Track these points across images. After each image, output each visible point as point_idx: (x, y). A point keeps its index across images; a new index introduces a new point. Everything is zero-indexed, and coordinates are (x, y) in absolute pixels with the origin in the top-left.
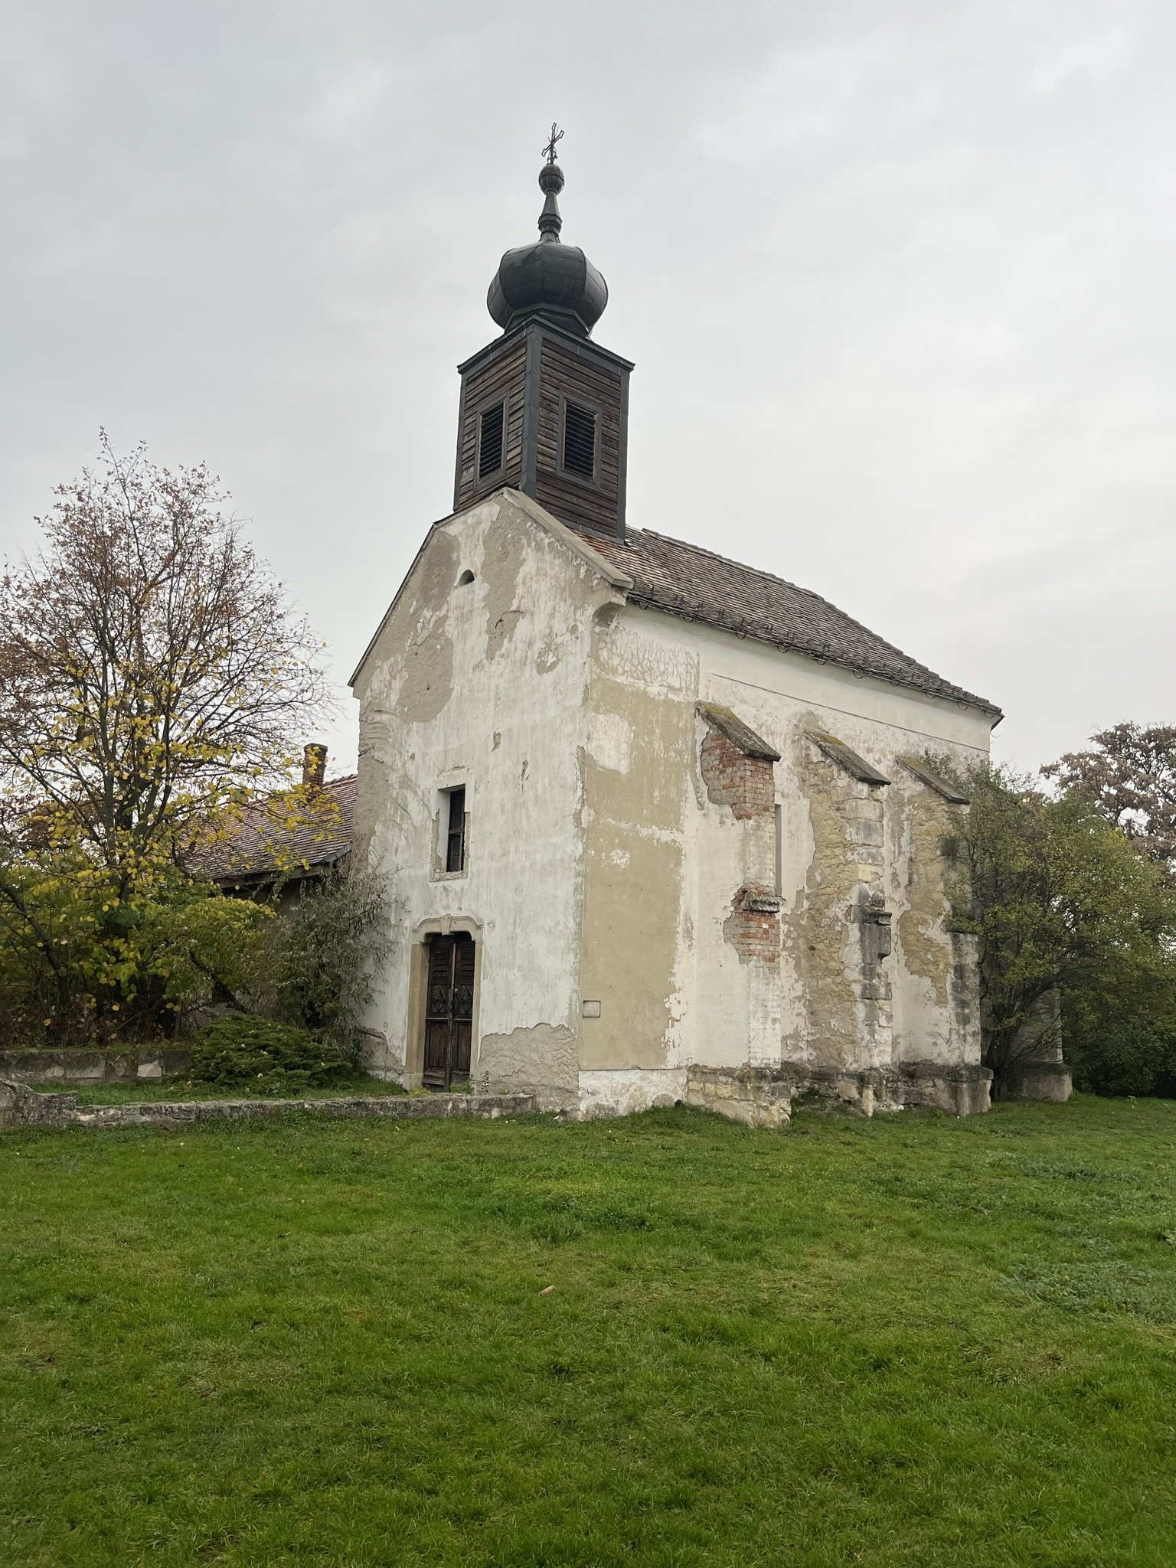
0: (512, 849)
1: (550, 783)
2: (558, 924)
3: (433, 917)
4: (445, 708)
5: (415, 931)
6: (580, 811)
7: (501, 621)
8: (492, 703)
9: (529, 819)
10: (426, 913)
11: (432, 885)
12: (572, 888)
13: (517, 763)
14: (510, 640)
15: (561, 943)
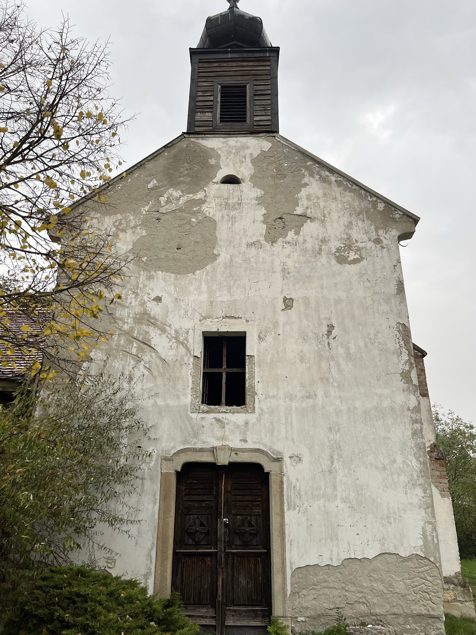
0: (320, 393)
1: (366, 346)
2: (394, 461)
3: (199, 446)
4: (208, 267)
5: (166, 459)
7: (280, 218)
8: (279, 275)
9: (340, 371)
10: (185, 441)
11: (194, 416)
12: (409, 433)
13: (320, 324)
14: (297, 233)
15: (404, 479)
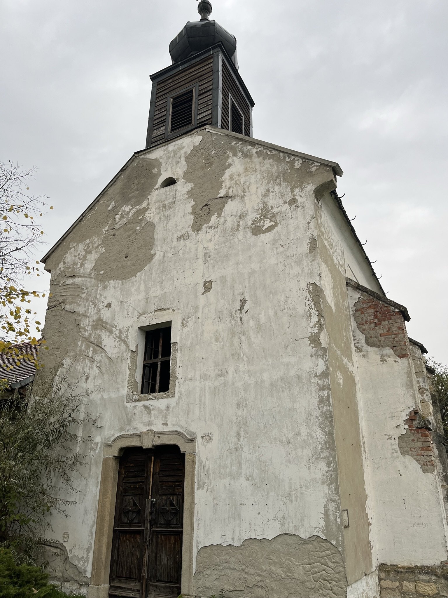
0: (231, 370)
1: (276, 314)
2: (299, 434)
3: (131, 432)
5: (108, 446)
6: (318, 334)
7: (207, 205)
8: (201, 261)
9: (250, 344)
10: (122, 429)
11: (129, 405)
12: (315, 401)
13: (234, 301)
14: (219, 216)
